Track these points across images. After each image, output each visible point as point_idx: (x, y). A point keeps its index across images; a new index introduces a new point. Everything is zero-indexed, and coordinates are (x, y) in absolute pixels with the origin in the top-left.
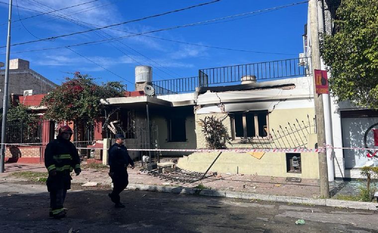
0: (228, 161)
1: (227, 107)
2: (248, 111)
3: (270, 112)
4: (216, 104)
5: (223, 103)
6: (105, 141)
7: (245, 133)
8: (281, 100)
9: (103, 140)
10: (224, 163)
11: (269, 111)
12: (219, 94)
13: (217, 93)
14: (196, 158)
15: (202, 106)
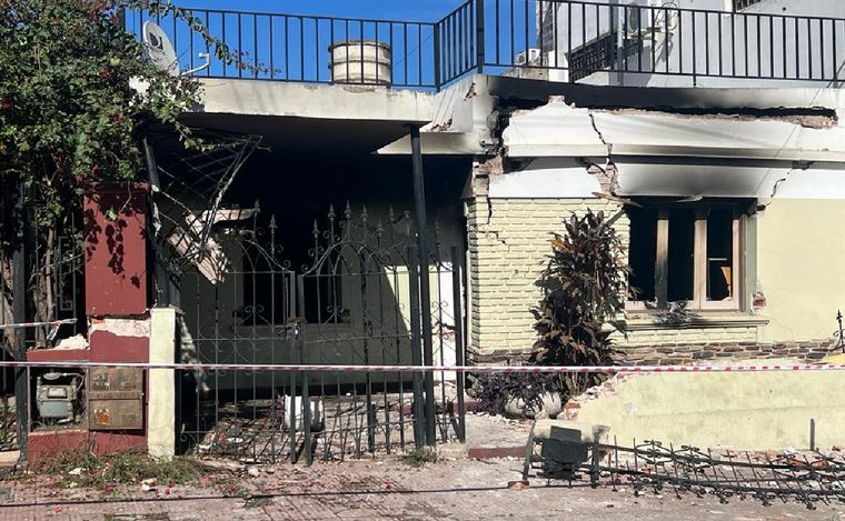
0: (779, 402)
1: (626, 176)
2: (699, 198)
3: (762, 208)
4: (584, 162)
5: (614, 159)
6: (161, 325)
7: (661, 285)
8: (796, 164)
9: (147, 316)
10: (763, 410)
11: (761, 203)
13: (593, 112)
14: (650, 397)
15: (515, 164)
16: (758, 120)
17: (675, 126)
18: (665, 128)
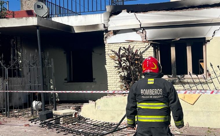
1: (150, 34)
2: (178, 39)
3: (209, 41)
4: (134, 30)
7: (174, 69)
11: (207, 39)
12: (139, 15)
13: (136, 14)
14: (106, 104)
15: (115, 32)
16: (205, 9)
17: (169, 15)
18: (165, 16)
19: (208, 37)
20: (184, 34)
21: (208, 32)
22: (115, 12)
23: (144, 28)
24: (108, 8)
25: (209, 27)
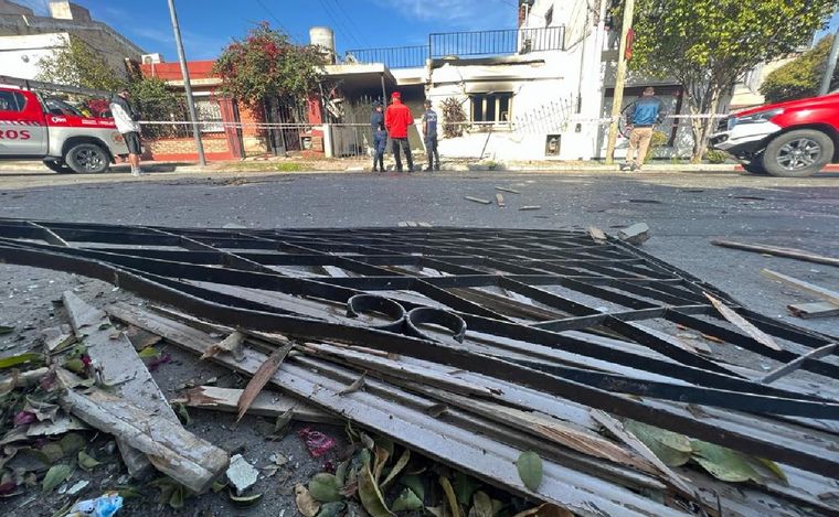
3: (516, 95)
4: (456, 83)
6: (326, 128)
8: (528, 80)
9: (323, 125)
11: (514, 93)
13: (457, 67)
15: (436, 85)
19: (515, 90)
20: (498, 87)
21: (514, 87)
22: (437, 64)
23: (464, 81)
24: (428, 62)
25: (516, 82)
